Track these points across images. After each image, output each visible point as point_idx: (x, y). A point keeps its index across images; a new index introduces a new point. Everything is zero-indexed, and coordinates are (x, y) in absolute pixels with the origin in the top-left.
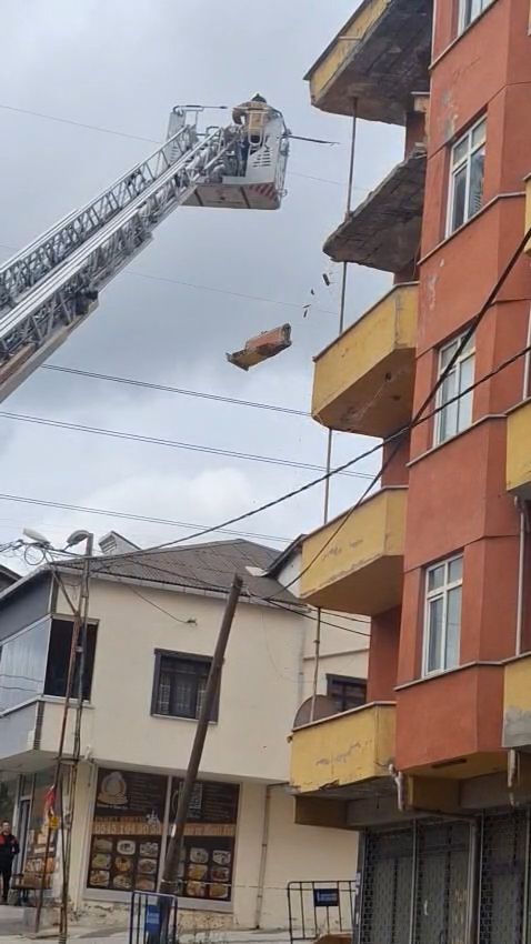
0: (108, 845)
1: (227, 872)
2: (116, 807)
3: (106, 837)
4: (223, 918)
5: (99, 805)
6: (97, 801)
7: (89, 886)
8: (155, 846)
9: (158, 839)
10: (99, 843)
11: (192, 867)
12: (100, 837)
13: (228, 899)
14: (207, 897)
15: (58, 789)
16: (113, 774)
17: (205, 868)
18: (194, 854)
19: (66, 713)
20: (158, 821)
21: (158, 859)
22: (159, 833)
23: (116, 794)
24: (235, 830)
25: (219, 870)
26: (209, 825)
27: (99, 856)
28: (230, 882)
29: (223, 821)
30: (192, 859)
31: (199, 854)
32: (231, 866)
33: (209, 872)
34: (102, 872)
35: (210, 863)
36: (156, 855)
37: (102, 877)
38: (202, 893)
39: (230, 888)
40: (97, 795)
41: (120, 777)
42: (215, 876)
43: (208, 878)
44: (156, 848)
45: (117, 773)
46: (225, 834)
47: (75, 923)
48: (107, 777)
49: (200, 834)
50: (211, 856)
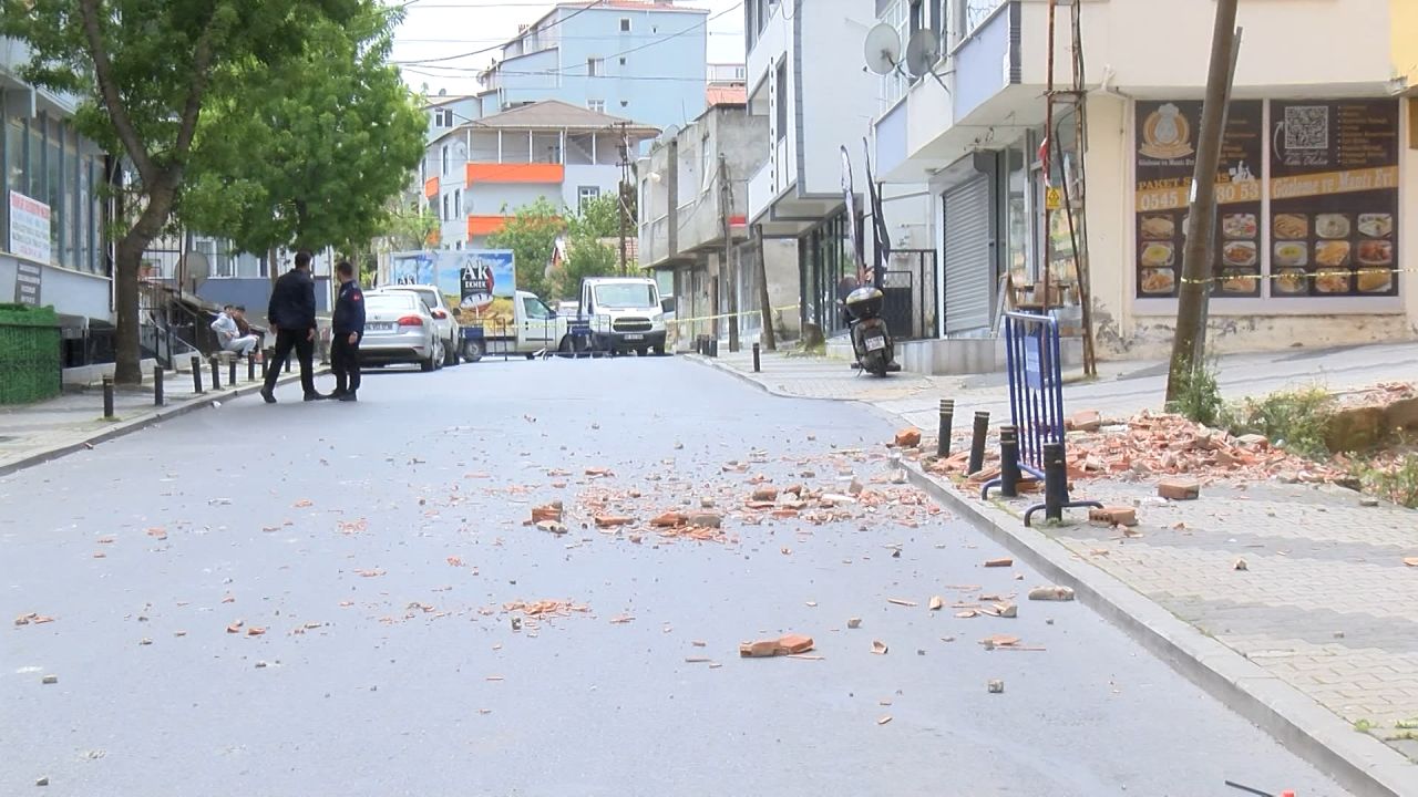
0: (1167, 226)
1: (1388, 249)
2: (1172, 163)
3: (1162, 214)
4: (1387, 324)
5: (1140, 163)
6: (1139, 157)
7: (1140, 294)
8: (1250, 219)
9: (1254, 207)
10: (1149, 224)
11: (1320, 246)
12: (1151, 215)
13: (1394, 292)
14: (1353, 290)
15: (1055, 144)
16: (1162, 109)
17: (1346, 245)
18: (1323, 224)
19: (1052, 15)
20: (1251, 178)
21: (1257, 240)
22: (1254, 197)
23: (1169, 140)
24: (1396, 177)
25: (1372, 245)
26: (1347, 173)
27: (1152, 246)
28: (1394, 264)
29: (1373, 163)
30: (1318, 232)
31: (1332, 223)
32: (1393, 238)
33: (1353, 252)
34: (1161, 271)
35: (1355, 236)
36: (1253, 234)
37: (1162, 280)
38: (1345, 286)
39: (1395, 277)
40: (1138, 146)
41: (1176, 110)
42: (1364, 256)
43: (1353, 264)
44: (1253, 223)
45: (1170, 105)
46: (1377, 185)
47: (1123, 355)
48: (1154, 115)
49: (1330, 191)
50: (1354, 225)
